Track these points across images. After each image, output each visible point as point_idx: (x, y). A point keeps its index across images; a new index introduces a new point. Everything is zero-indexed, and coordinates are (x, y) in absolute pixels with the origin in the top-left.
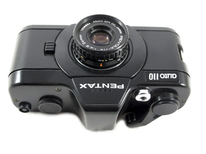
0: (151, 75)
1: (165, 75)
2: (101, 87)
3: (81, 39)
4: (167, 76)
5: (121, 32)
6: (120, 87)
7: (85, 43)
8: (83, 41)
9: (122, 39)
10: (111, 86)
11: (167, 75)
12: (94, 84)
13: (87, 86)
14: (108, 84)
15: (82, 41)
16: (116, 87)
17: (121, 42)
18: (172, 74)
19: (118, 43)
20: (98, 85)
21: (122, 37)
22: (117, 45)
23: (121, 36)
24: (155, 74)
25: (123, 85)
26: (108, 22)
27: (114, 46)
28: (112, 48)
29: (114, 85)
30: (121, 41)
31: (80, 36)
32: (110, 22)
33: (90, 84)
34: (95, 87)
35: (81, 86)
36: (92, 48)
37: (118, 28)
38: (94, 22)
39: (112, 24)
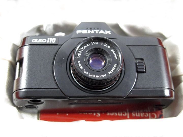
0: (54, 41)
1: (42, 41)
2: (95, 31)
3: (115, 54)
5: (79, 63)
7: (111, 50)
8: (113, 53)
9: (78, 54)
10: (86, 32)
11: (40, 41)
12: (100, 33)
15: (114, 53)
16: (83, 31)
17: (80, 52)
18: (35, 42)
19: (82, 51)
21: (78, 58)
22: (83, 48)
23: (79, 58)
24: (50, 42)
25: (77, 33)
26: (91, 76)
27: (86, 47)
28: (87, 45)
30: (80, 53)
31: (116, 58)
32: (89, 75)
33: (103, 33)
35: (110, 32)
36: (105, 45)
37: (81, 67)
38: (105, 75)
39: (87, 73)
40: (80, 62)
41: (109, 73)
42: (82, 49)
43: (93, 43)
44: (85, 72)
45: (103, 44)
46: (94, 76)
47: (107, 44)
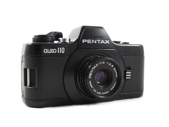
0: (63, 52)
1: (53, 51)
2: (97, 40)
3: (116, 73)
4: (51, 50)
5: (90, 82)
6: (85, 41)
7: (114, 69)
8: (115, 71)
10: (91, 41)
11: (51, 52)
12: (101, 43)
13: (105, 42)
14: (93, 43)
16: (88, 40)
18: (47, 52)
20: (99, 43)
22: (94, 68)
23: (90, 78)
24: (60, 52)
25: (83, 42)
26: (99, 93)
28: (97, 65)
29: (89, 42)
30: (91, 73)
31: (117, 76)
32: (97, 93)
33: (104, 43)
34: (100, 40)
35: (108, 42)
36: (110, 65)
37: (92, 86)
38: (108, 92)
39: (95, 91)
41: (111, 89)
42: (93, 70)
43: (101, 63)
44: (94, 90)
45: (108, 64)
46: (100, 93)
47: (111, 63)
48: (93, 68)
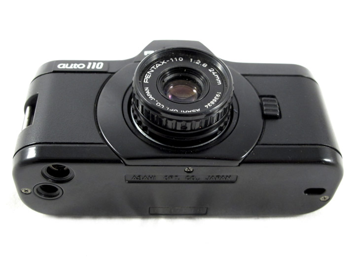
0: (99, 67)
1: (76, 67)
3: (218, 77)
4: (73, 65)
5: (146, 90)
7: (210, 70)
8: (214, 74)
9: (145, 77)
11: (73, 67)
15: (216, 74)
17: (148, 72)
18: (64, 68)
19: (153, 71)
21: (144, 82)
22: (155, 67)
23: (147, 82)
27: (160, 65)
28: (163, 62)
30: (148, 74)
31: (220, 82)
36: (197, 63)
37: (151, 97)
38: (199, 110)
39: (162, 106)
40: (148, 88)
41: (206, 106)
42: (153, 69)
43: (174, 60)
44: (158, 104)
45: (193, 61)
47: (200, 60)
48: (153, 67)
